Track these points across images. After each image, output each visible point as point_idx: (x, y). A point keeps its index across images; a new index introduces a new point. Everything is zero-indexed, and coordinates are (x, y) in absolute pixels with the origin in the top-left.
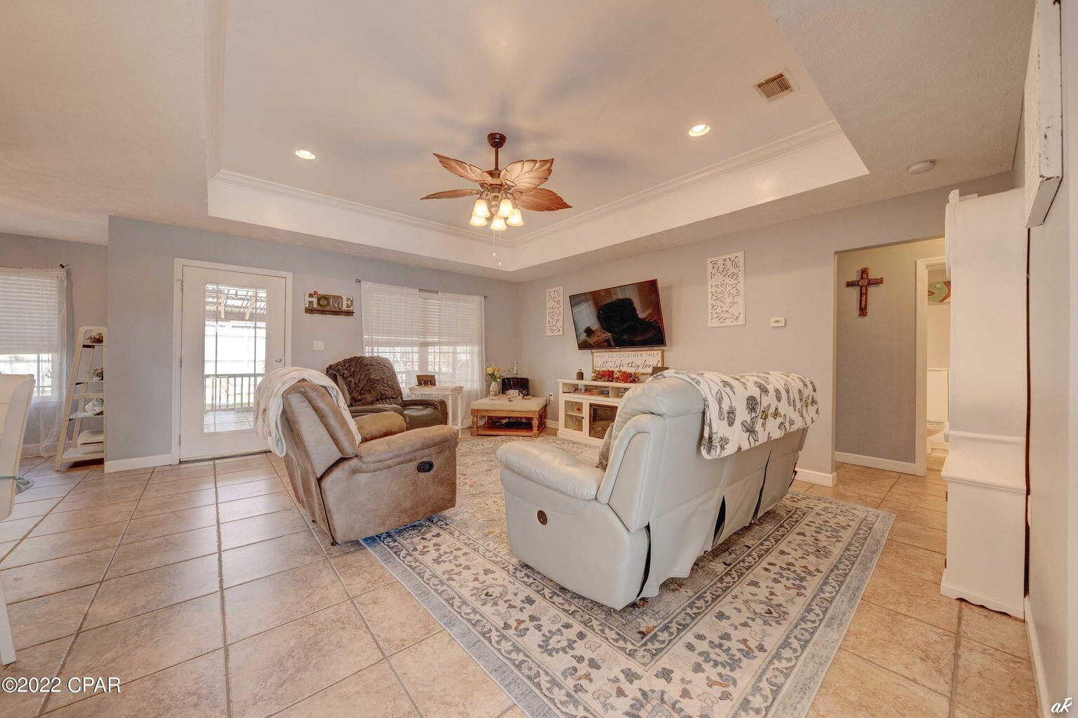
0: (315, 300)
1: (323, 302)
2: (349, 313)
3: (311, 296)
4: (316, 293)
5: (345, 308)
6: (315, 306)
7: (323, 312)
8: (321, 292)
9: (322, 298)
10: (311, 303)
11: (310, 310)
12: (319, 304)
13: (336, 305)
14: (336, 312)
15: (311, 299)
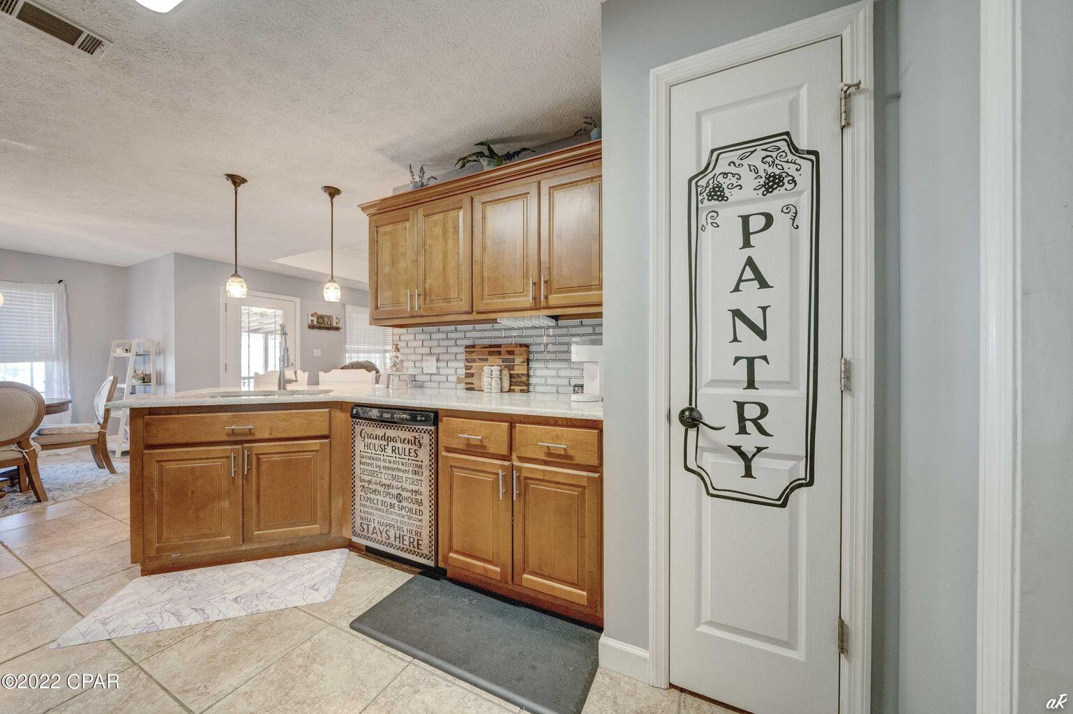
0: (315, 319)
1: (321, 321)
2: (337, 329)
3: (312, 315)
4: (316, 314)
5: (334, 325)
6: (315, 323)
7: (320, 328)
8: (320, 313)
9: (320, 317)
10: (312, 321)
11: (312, 327)
12: (317, 322)
13: (329, 323)
14: (328, 328)
15: (312, 318)
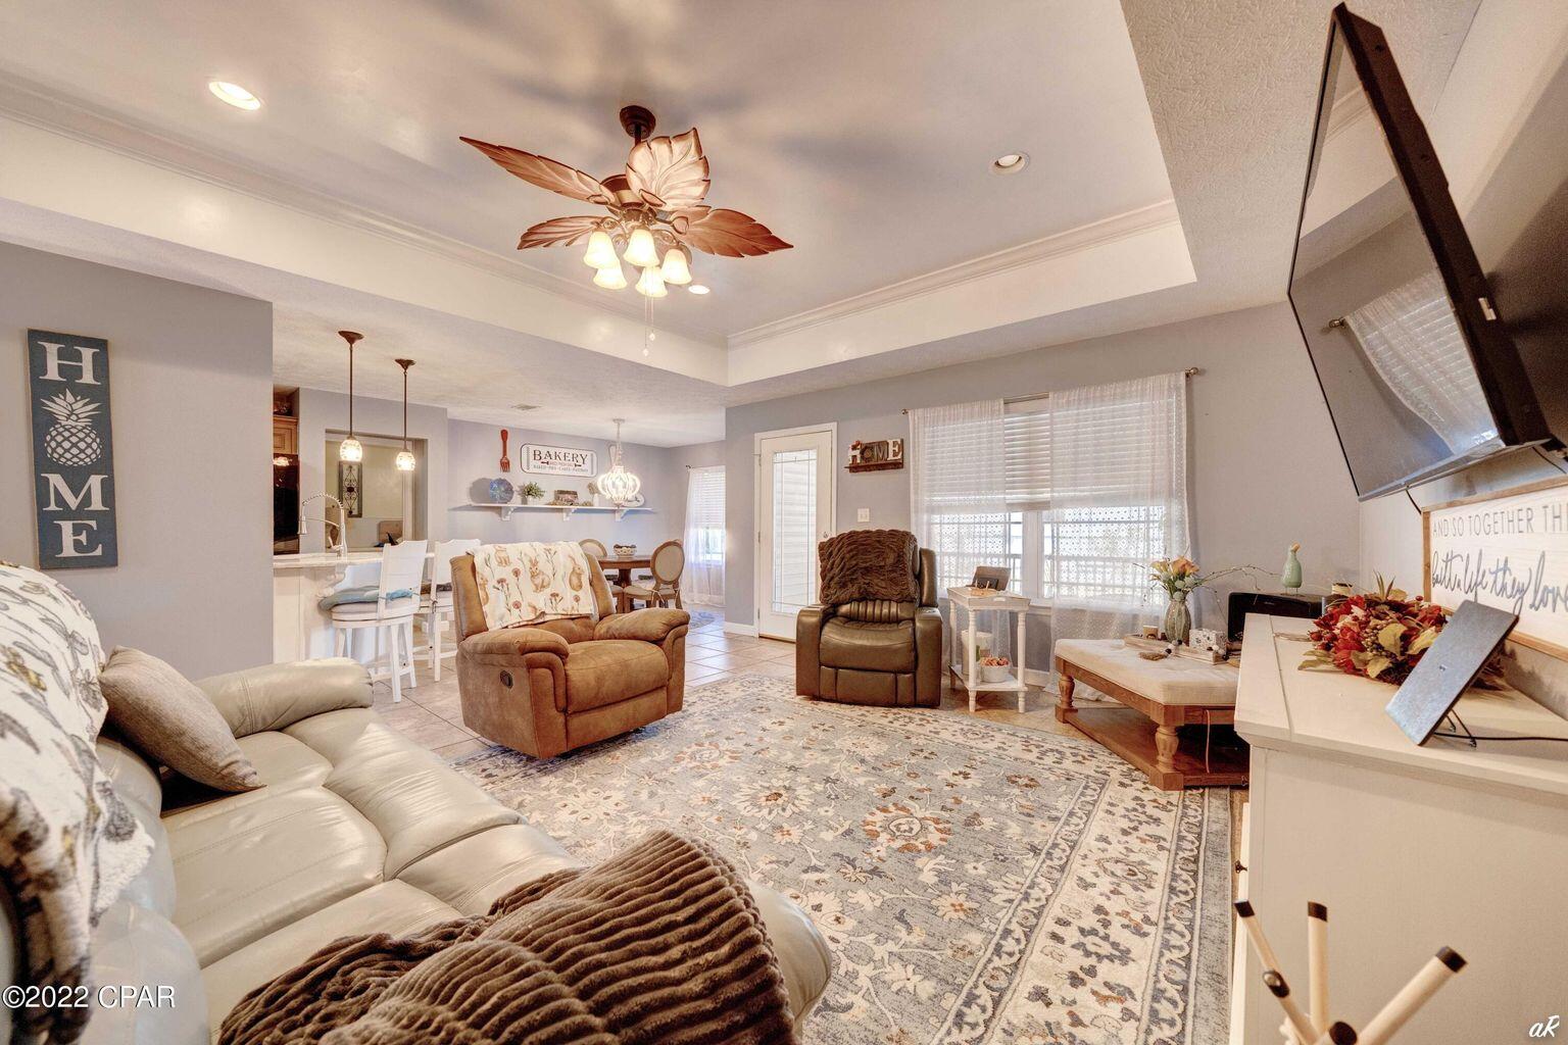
0: (857, 453)
1: (868, 454)
2: (897, 464)
3: (854, 448)
4: (859, 443)
5: (891, 457)
6: (859, 461)
7: (868, 468)
8: (866, 440)
9: (866, 448)
10: (854, 457)
11: (854, 468)
12: (862, 458)
13: (881, 456)
14: (881, 465)
15: (854, 453)
